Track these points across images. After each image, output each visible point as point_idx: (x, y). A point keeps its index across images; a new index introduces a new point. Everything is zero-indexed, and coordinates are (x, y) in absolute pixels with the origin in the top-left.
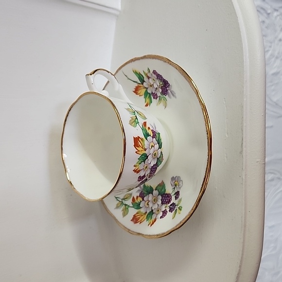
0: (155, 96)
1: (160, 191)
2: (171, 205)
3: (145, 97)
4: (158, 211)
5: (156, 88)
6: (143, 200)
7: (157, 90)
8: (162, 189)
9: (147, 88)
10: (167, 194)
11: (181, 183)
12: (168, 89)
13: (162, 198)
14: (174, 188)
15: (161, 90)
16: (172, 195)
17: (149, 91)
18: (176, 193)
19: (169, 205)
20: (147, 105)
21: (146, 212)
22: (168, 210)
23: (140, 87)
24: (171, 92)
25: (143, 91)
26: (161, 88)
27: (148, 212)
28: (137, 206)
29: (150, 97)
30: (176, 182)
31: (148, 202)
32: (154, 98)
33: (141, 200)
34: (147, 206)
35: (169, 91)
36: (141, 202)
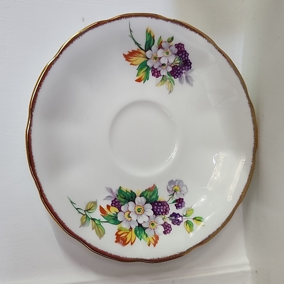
0: (156, 73)
1: (148, 197)
2: (171, 216)
3: (140, 69)
4: (153, 224)
5: (164, 65)
6: (120, 210)
7: (165, 67)
8: (153, 195)
9: (148, 59)
10: (160, 202)
11: (184, 189)
12: (183, 71)
13: (153, 207)
14: (173, 195)
15: (170, 69)
16: (168, 203)
17: (149, 64)
18: (176, 201)
19: (168, 215)
20: (139, 80)
21: (131, 228)
22: (170, 222)
23: (140, 53)
24: (187, 77)
25: (140, 60)
26: (173, 67)
27: (134, 227)
28: (115, 220)
29: (147, 71)
30: (176, 188)
31: (128, 213)
32: (153, 75)
33: (118, 211)
34: (129, 219)
35: (184, 75)
36: (117, 213)
